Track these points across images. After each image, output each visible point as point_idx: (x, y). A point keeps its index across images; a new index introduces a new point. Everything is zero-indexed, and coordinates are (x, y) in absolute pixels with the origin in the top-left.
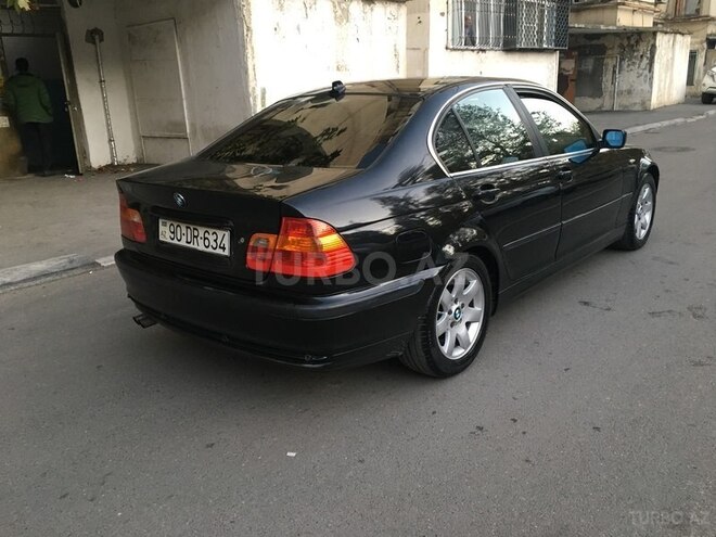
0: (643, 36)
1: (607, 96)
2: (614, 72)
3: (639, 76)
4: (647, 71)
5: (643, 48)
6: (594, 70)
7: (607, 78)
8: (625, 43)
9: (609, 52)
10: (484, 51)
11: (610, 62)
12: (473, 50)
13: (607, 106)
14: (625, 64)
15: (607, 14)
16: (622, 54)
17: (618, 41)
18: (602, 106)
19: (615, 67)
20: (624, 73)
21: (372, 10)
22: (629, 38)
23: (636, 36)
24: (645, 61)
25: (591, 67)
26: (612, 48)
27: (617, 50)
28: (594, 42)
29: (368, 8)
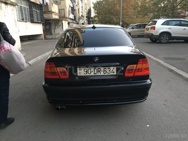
0: (59, 21)
1: (53, 35)
2: (54, 29)
3: (60, 30)
4: (62, 29)
5: (60, 23)
6: (49, 28)
7: (53, 31)
8: (56, 22)
9: (52, 24)
10: (26, 22)
11: (53, 27)
12: (24, 22)
13: (54, 37)
14: (56, 27)
15: (50, 15)
16: (55, 25)
17: (54, 22)
18: (53, 37)
19: (54, 28)
20: (57, 29)
21: (7, 7)
22: (56, 21)
23: (58, 21)
24: (61, 27)
25: (48, 28)
26: (53, 23)
27: (54, 24)
28: (48, 22)
29: (6, 6)
